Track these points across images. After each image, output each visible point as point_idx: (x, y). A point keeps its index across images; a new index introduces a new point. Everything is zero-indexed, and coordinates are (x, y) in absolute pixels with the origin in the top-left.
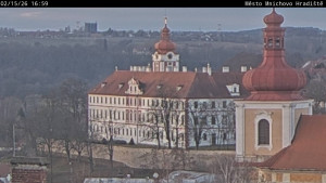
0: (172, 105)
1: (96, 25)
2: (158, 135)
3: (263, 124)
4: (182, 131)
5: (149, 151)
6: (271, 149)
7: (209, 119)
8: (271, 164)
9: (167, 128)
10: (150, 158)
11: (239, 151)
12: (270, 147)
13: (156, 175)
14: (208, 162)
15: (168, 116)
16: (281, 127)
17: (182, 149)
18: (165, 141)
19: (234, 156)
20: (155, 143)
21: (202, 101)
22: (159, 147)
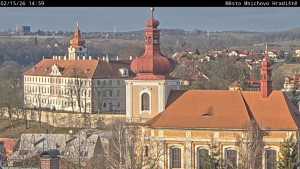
0: (82, 83)
1: (29, 27)
2: (72, 104)
3: (145, 96)
4: (89, 101)
5: (66, 114)
6: (150, 114)
7: (108, 93)
8: (150, 124)
9: (79, 99)
10: (67, 119)
11: (128, 115)
12: (150, 112)
13: (71, 132)
14: (107, 123)
15: (79, 90)
16: (157, 98)
17: (89, 114)
18: (77, 108)
19: (125, 118)
20: (70, 109)
21: (102, 80)
22: (74, 112)
